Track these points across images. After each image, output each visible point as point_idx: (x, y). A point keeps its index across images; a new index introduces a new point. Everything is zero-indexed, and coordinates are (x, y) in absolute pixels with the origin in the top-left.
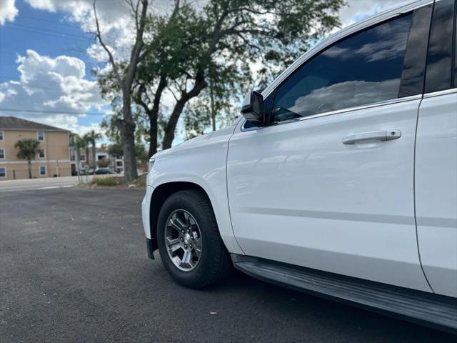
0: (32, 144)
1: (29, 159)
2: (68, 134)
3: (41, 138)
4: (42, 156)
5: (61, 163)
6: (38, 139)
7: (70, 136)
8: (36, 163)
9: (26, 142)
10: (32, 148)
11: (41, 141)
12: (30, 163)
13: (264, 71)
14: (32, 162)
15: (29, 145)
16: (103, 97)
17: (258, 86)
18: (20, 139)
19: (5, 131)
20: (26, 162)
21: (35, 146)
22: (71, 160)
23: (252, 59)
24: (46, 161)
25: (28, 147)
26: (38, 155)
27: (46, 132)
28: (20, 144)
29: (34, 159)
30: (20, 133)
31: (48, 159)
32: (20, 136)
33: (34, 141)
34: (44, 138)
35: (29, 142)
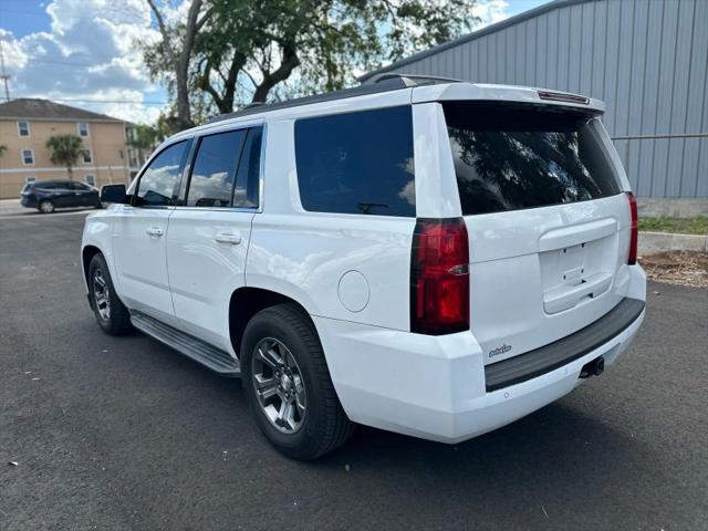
0: (71, 142)
1: (69, 165)
2: (124, 127)
3: (84, 133)
4: (88, 160)
5: (116, 171)
6: (79, 134)
7: (127, 130)
8: (80, 171)
9: (61, 139)
10: (70, 148)
11: (83, 137)
12: (70, 171)
13: (396, 35)
14: (73, 169)
15: (67, 144)
16: (152, 80)
17: (390, 58)
18: (54, 134)
19: (30, 121)
20: (66, 169)
21: (75, 145)
22: (131, 165)
23: (378, 16)
24: (94, 168)
25: (65, 148)
26: (81, 159)
27: (91, 123)
28: (53, 142)
29: (76, 166)
30: (54, 125)
31: (96, 164)
32: (53, 129)
33: (73, 138)
34: (88, 133)
35: (66, 139)
